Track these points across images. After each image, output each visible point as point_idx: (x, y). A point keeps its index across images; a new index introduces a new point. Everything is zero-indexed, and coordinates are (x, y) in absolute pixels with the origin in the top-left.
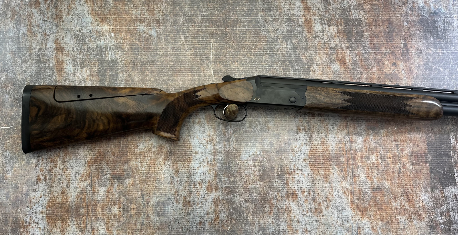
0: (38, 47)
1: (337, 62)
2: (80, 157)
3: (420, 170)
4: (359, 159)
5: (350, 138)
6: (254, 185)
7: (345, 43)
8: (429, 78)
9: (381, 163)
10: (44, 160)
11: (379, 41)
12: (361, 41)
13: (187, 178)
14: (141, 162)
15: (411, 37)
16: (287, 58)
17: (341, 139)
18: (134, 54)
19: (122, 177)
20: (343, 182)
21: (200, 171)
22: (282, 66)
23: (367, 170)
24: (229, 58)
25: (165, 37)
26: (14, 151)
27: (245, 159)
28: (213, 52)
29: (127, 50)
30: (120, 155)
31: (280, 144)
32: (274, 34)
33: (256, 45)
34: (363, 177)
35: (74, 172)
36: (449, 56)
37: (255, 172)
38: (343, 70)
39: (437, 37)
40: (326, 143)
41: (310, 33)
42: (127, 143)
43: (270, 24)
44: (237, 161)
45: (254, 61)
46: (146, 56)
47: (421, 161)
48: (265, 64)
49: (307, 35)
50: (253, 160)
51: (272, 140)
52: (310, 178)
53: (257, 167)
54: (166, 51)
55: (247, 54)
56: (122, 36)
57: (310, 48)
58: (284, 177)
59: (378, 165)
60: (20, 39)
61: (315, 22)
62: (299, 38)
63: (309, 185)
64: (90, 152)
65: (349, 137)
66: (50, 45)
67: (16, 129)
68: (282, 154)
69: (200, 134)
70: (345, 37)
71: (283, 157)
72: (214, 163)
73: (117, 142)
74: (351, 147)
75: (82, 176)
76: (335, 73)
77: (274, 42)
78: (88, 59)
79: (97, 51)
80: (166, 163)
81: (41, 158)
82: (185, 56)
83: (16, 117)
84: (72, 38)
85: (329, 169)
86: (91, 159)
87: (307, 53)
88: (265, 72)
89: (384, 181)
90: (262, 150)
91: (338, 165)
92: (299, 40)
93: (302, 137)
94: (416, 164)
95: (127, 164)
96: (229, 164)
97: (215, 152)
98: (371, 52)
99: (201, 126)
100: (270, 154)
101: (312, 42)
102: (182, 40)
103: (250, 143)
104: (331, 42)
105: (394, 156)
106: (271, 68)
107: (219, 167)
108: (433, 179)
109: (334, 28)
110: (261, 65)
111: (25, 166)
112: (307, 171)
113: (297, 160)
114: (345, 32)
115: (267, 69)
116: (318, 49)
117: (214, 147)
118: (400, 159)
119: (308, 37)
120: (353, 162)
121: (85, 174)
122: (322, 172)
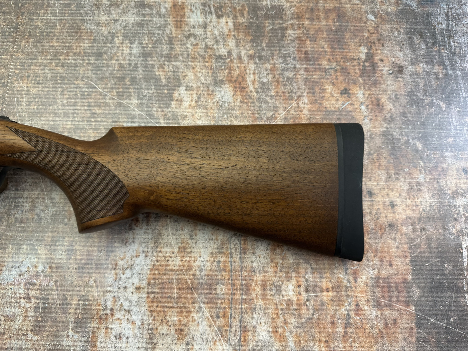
1: (227, 86)
3: (395, 320)
4: (258, 289)
5: (242, 242)
6: (20, 342)
7: (248, 48)
8: (418, 121)
9: (308, 300)
11: (317, 48)
12: (279, 47)
15: (381, 42)
16: (129, 72)
17: (222, 244)
20: (218, 343)
22: (115, 88)
23: (275, 316)
27: (10, 282)
32: (109, 28)
33: (70, 48)
34: (264, 334)
36: (459, 80)
37: (26, 312)
38: (239, 100)
39: (434, 44)
40: (189, 250)
41: (180, 29)
43: (103, 11)
45: (61, 77)
47: (398, 301)
48: (83, 83)
49: (174, 32)
50: (25, 284)
52: (145, 332)
53: (33, 300)
55: (49, 63)
57: (176, 57)
58: (89, 325)
59: (299, 305)
61: (191, 10)
62: (156, 37)
63: (140, 346)
65: (239, 240)
68: (92, 273)
70: (249, 38)
71: (91, 280)
74: (242, 263)
76: (221, 106)
85: (190, 312)
87: (169, 66)
88: (81, 99)
89: (312, 344)
90: (50, 263)
91: (211, 303)
92: (157, 40)
93: (139, 237)
94: (386, 305)
98: (298, 66)
100: (64, 272)
101: (181, 45)
103: (26, 245)
104: (220, 46)
105: (337, 287)
106: (92, 92)
108: (423, 342)
109: (228, 20)
110: (74, 84)
113: (122, 289)
114: (250, 29)
115: (86, 93)
116: (192, 58)
118: (350, 293)
119: (174, 35)
120: (244, 297)
122: (173, 317)
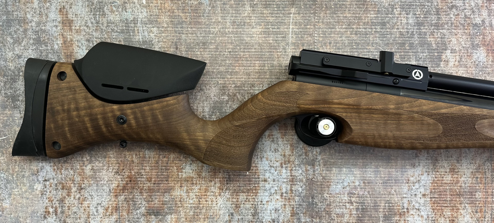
0: (36, 19)
2: (102, 182)
10: (52, 185)
13: (252, 217)
14: (187, 192)
18: (176, 32)
19: (162, 213)
21: (271, 206)
24: (317, 38)
25: (222, 6)
26: (11, 172)
28: (293, 28)
29: (165, 26)
30: (159, 181)
31: (389, 172)
35: (95, 203)
42: (167, 163)
44: (325, 195)
46: (194, 35)
51: (378, 165)
54: (223, 28)
56: (158, 3)
60: (9, 7)
64: (116, 176)
66: (52, 16)
67: (11, 140)
69: (271, 153)
72: (291, 196)
73: (153, 162)
75: (107, 210)
77: (388, 14)
78: (109, 38)
79: (122, 26)
80: (223, 194)
81: (48, 183)
82: (251, 36)
83: (10, 124)
84: (84, 6)
86: (118, 186)
95: (168, 194)
96: (313, 198)
97: (293, 180)
99: (273, 141)
102: (247, 9)
107: (298, 202)
111: (27, 193)
112: (426, 211)
117: (291, 173)
121: (111, 206)
